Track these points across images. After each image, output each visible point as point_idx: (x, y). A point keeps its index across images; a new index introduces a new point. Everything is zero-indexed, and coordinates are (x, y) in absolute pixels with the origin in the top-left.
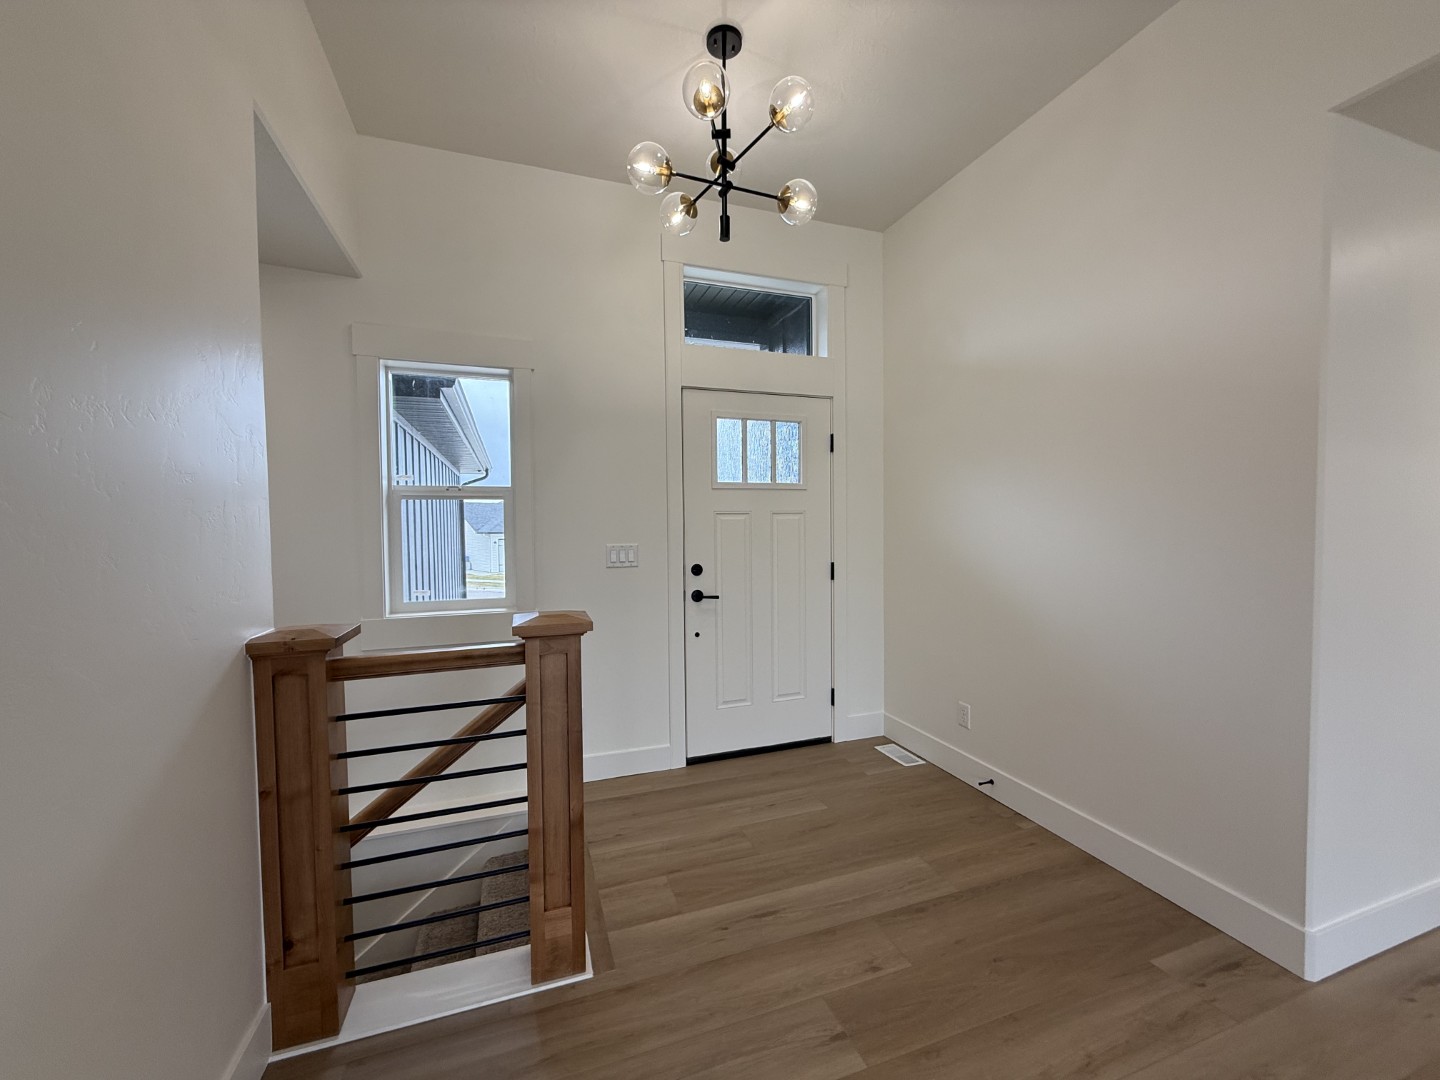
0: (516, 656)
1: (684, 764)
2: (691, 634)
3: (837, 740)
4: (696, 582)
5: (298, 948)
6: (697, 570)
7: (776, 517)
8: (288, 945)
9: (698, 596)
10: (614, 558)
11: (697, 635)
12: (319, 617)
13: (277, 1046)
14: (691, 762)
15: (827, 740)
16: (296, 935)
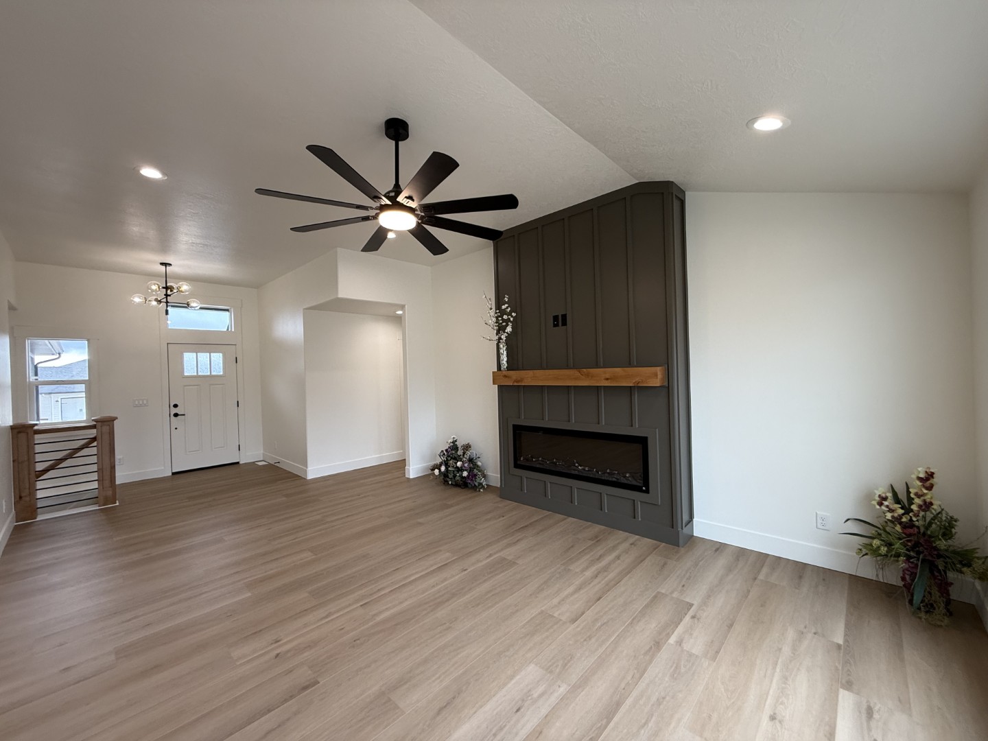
0: (94, 427)
1: (170, 474)
2: (173, 428)
3: (241, 463)
4: (174, 411)
5: (23, 498)
6: (176, 406)
7: (212, 386)
8: (21, 497)
9: (176, 415)
10: (137, 402)
11: (176, 429)
12: (21, 421)
13: (17, 522)
14: (173, 474)
15: (238, 463)
16: (23, 495)
